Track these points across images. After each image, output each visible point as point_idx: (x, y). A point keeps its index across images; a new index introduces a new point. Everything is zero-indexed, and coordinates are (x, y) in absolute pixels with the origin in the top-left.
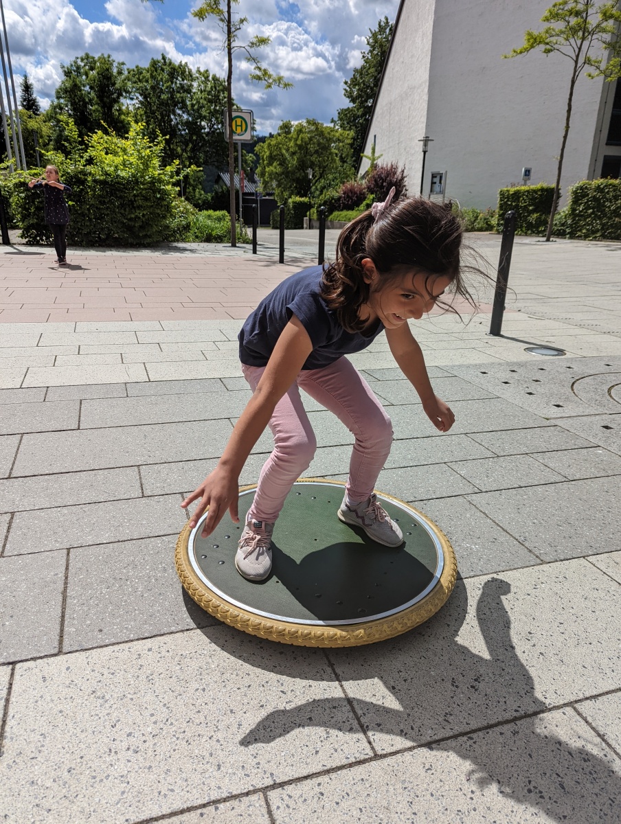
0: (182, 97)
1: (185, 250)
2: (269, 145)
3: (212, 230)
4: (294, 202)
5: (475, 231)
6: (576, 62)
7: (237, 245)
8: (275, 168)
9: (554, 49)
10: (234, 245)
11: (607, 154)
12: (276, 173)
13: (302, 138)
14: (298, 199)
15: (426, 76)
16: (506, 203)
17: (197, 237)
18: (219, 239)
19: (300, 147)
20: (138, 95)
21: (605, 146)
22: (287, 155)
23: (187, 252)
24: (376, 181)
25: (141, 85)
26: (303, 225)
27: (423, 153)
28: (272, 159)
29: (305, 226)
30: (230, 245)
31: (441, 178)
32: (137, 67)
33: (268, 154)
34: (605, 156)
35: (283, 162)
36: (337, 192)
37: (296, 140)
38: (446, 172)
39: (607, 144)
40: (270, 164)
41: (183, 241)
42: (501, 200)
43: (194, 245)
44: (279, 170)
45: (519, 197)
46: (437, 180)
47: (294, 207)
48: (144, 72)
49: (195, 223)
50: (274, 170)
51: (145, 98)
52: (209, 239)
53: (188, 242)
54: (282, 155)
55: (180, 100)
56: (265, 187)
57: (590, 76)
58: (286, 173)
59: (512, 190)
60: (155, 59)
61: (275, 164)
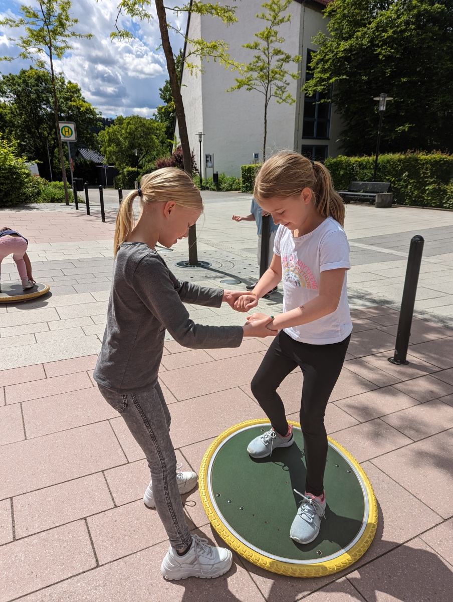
0: (47, 97)
1: (34, 208)
2: (108, 132)
3: (55, 195)
4: (127, 171)
5: (233, 190)
6: (266, 95)
7: (70, 204)
8: (113, 148)
9: (253, 88)
10: (68, 204)
11: (303, 144)
12: (114, 151)
13: (130, 128)
14: (130, 169)
15: (200, 93)
16: (244, 174)
17: (45, 199)
18: (59, 201)
19: (130, 133)
20: (12, 95)
21: (301, 139)
22: (121, 139)
23: (34, 210)
24: (176, 158)
25: (15, 88)
26: (134, 186)
27: (199, 142)
28: (110, 141)
29: (136, 187)
30: (65, 204)
31: (211, 157)
32: (10, 74)
33: (108, 138)
34: (303, 146)
35: (118, 144)
36: (154, 165)
37: (126, 129)
38: (213, 154)
39: (303, 138)
40: (109, 145)
41: (36, 202)
42: (242, 173)
43: (41, 205)
44: (116, 149)
45: (251, 171)
46: (209, 159)
47: (128, 175)
48: (16, 78)
49: (43, 191)
50: (112, 150)
51: (18, 96)
52: (53, 200)
53: (39, 203)
54: (118, 139)
55: (45, 99)
56: (108, 160)
57: (278, 102)
58: (121, 151)
59: (247, 166)
60: (24, 69)
61: (112, 145)
